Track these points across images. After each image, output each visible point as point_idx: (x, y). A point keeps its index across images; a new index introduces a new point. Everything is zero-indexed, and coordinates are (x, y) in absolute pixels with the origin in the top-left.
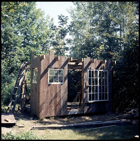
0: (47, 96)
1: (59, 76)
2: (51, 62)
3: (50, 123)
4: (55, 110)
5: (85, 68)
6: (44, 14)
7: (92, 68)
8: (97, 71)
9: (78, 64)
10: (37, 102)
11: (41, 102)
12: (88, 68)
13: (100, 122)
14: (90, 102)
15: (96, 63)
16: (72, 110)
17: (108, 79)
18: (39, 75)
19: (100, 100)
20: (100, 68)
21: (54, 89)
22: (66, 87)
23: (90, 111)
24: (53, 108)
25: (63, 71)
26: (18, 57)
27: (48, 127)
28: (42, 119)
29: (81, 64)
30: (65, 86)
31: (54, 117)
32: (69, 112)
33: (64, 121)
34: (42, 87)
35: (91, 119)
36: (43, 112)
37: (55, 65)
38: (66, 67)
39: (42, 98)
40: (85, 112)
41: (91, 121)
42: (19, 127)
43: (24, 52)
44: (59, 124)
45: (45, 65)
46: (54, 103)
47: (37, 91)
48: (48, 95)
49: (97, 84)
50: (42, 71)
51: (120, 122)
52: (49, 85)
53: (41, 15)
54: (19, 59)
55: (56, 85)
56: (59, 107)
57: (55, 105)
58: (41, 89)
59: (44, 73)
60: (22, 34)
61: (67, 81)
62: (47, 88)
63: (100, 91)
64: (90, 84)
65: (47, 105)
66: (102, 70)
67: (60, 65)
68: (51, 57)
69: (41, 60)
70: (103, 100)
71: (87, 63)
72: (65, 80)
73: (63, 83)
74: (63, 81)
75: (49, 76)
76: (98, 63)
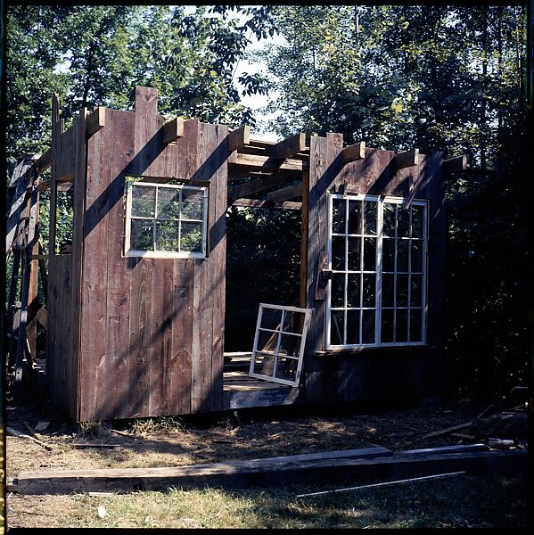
0: (119, 318)
1: (181, 218)
2: (139, 146)
4: (162, 386)
5: (315, 188)
7: (350, 187)
8: (376, 203)
9: (283, 166)
10: (71, 347)
11: (86, 348)
12: (332, 185)
17: (425, 245)
18: (79, 213)
19: (384, 345)
20: (389, 189)
21: (157, 281)
22: (216, 275)
24: (152, 376)
25: (205, 195)
29: (293, 164)
30: (212, 272)
31: (154, 419)
32: (231, 398)
34: (94, 271)
37: (163, 162)
38: (221, 176)
39: (92, 327)
41: (338, 443)
45: (112, 159)
46: (155, 354)
47: (69, 292)
48: (125, 314)
49: (370, 264)
50: (94, 193)
52: (133, 262)
55: (168, 263)
57: (159, 362)
58: (86, 279)
59: (104, 203)
61: (221, 246)
62: (122, 279)
63: (387, 299)
64: (338, 264)
66: (399, 201)
67: (187, 165)
68: (143, 120)
69: (89, 136)
70: (401, 344)
71: (324, 163)
72: (212, 243)
73: (202, 256)
74: (204, 245)
75: (129, 216)
76: (382, 162)
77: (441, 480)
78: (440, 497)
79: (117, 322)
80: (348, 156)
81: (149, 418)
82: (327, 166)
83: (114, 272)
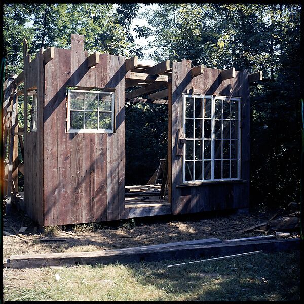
0: (65, 168)
1: (99, 110)
2: (74, 69)
5: (175, 91)
7: (196, 91)
8: (210, 100)
9: (157, 79)
10: (38, 184)
11: (47, 186)
12: (185, 90)
15: (206, 76)
17: (239, 123)
18: (40, 108)
19: (216, 180)
20: (218, 91)
21: (86, 147)
22: (120, 142)
24: (84, 200)
25: (113, 97)
27: (54, 259)
29: (163, 78)
30: (118, 140)
31: (86, 224)
32: (129, 212)
34: (50, 141)
36: (54, 213)
37: (88, 78)
38: (122, 85)
39: (50, 173)
40: (174, 211)
41: (190, 236)
45: (59, 77)
46: (86, 188)
47: (36, 153)
48: (68, 165)
49: (208, 135)
50: (49, 97)
52: (72, 136)
55: (92, 137)
57: (88, 192)
58: (45, 146)
59: (55, 102)
61: (123, 125)
63: (218, 155)
64: (189, 134)
65: (66, 192)
66: (224, 98)
67: (102, 80)
68: (76, 54)
69: (45, 63)
70: (226, 180)
71: (181, 77)
72: (117, 124)
73: (112, 131)
74: (113, 125)
75: (69, 110)
76: (214, 76)
77: (249, 256)
78: (249, 265)
79: (64, 170)
80: (194, 73)
81: (84, 224)
82: (183, 79)
83: (62, 142)
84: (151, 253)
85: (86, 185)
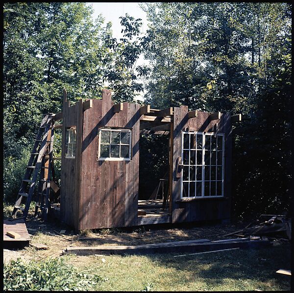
0: (96, 186)
1: (121, 144)
2: (104, 114)
3: (101, 242)
4: (113, 214)
5: (176, 129)
6: (91, 13)
7: (191, 128)
8: (202, 135)
9: (163, 121)
10: (75, 198)
11: (83, 199)
12: (183, 128)
13: (205, 242)
14: (185, 199)
15: (199, 118)
16: (147, 215)
17: (223, 153)
18: (79, 142)
19: (206, 197)
20: (207, 129)
21: (111, 171)
22: (135, 167)
23: (186, 219)
24: (109, 210)
25: (131, 134)
26: (35, 103)
27: (97, 250)
28: (85, 234)
29: (167, 119)
30: (133, 166)
31: (109, 229)
32: (141, 220)
33: (130, 239)
34: (86, 167)
35: (186, 235)
36: (87, 218)
37: (113, 121)
38: (137, 126)
39: (85, 190)
40: (174, 221)
42: (37, 249)
43: (49, 93)
44: (120, 244)
45: (93, 120)
46: (110, 201)
47: (74, 175)
48: (98, 185)
49: (200, 162)
50: (86, 134)
51: (247, 241)
52: (101, 163)
53: (85, 14)
54: (38, 107)
55: (116, 163)
56: (122, 208)
57: (112, 205)
58: (83, 170)
59: (90, 138)
60: (45, 55)
61: (137, 155)
62: (97, 170)
63: (207, 178)
64: (186, 162)
65: (96, 204)
66: (212, 134)
67: (123, 121)
68: (105, 103)
69: (84, 110)
70: (213, 197)
72: (134, 154)
73: (130, 159)
74: (130, 155)
75: (100, 143)
76: (204, 117)
79: (95, 188)
80: (190, 116)
82: (181, 120)
83: (94, 167)
84: (162, 248)
85: (111, 199)
